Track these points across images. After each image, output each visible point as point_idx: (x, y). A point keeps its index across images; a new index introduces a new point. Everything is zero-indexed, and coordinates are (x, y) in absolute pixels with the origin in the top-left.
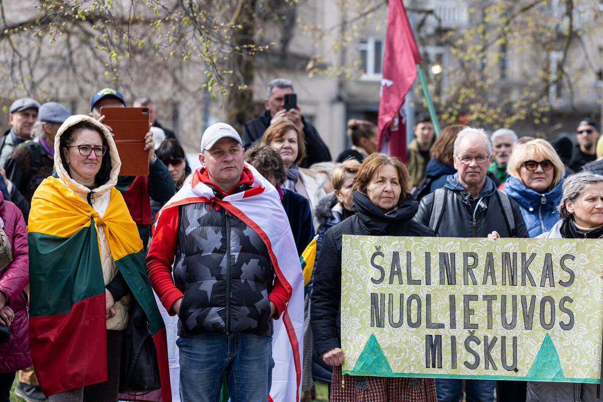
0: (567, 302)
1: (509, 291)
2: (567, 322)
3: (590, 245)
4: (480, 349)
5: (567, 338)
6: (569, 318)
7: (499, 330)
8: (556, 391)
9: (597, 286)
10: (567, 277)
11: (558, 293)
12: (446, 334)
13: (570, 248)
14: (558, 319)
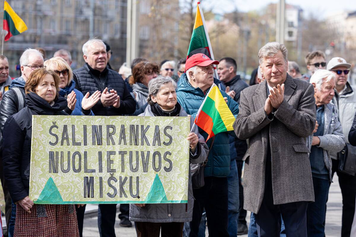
0: (168, 155)
1: (134, 148)
2: (168, 167)
3: (181, 120)
4: (117, 185)
5: (168, 177)
6: (169, 165)
7: (128, 173)
8: (157, 209)
9: (186, 145)
10: (168, 140)
11: (163, 149)
12: (96, 176)
13: (170, 122)
14: (163, 165)
